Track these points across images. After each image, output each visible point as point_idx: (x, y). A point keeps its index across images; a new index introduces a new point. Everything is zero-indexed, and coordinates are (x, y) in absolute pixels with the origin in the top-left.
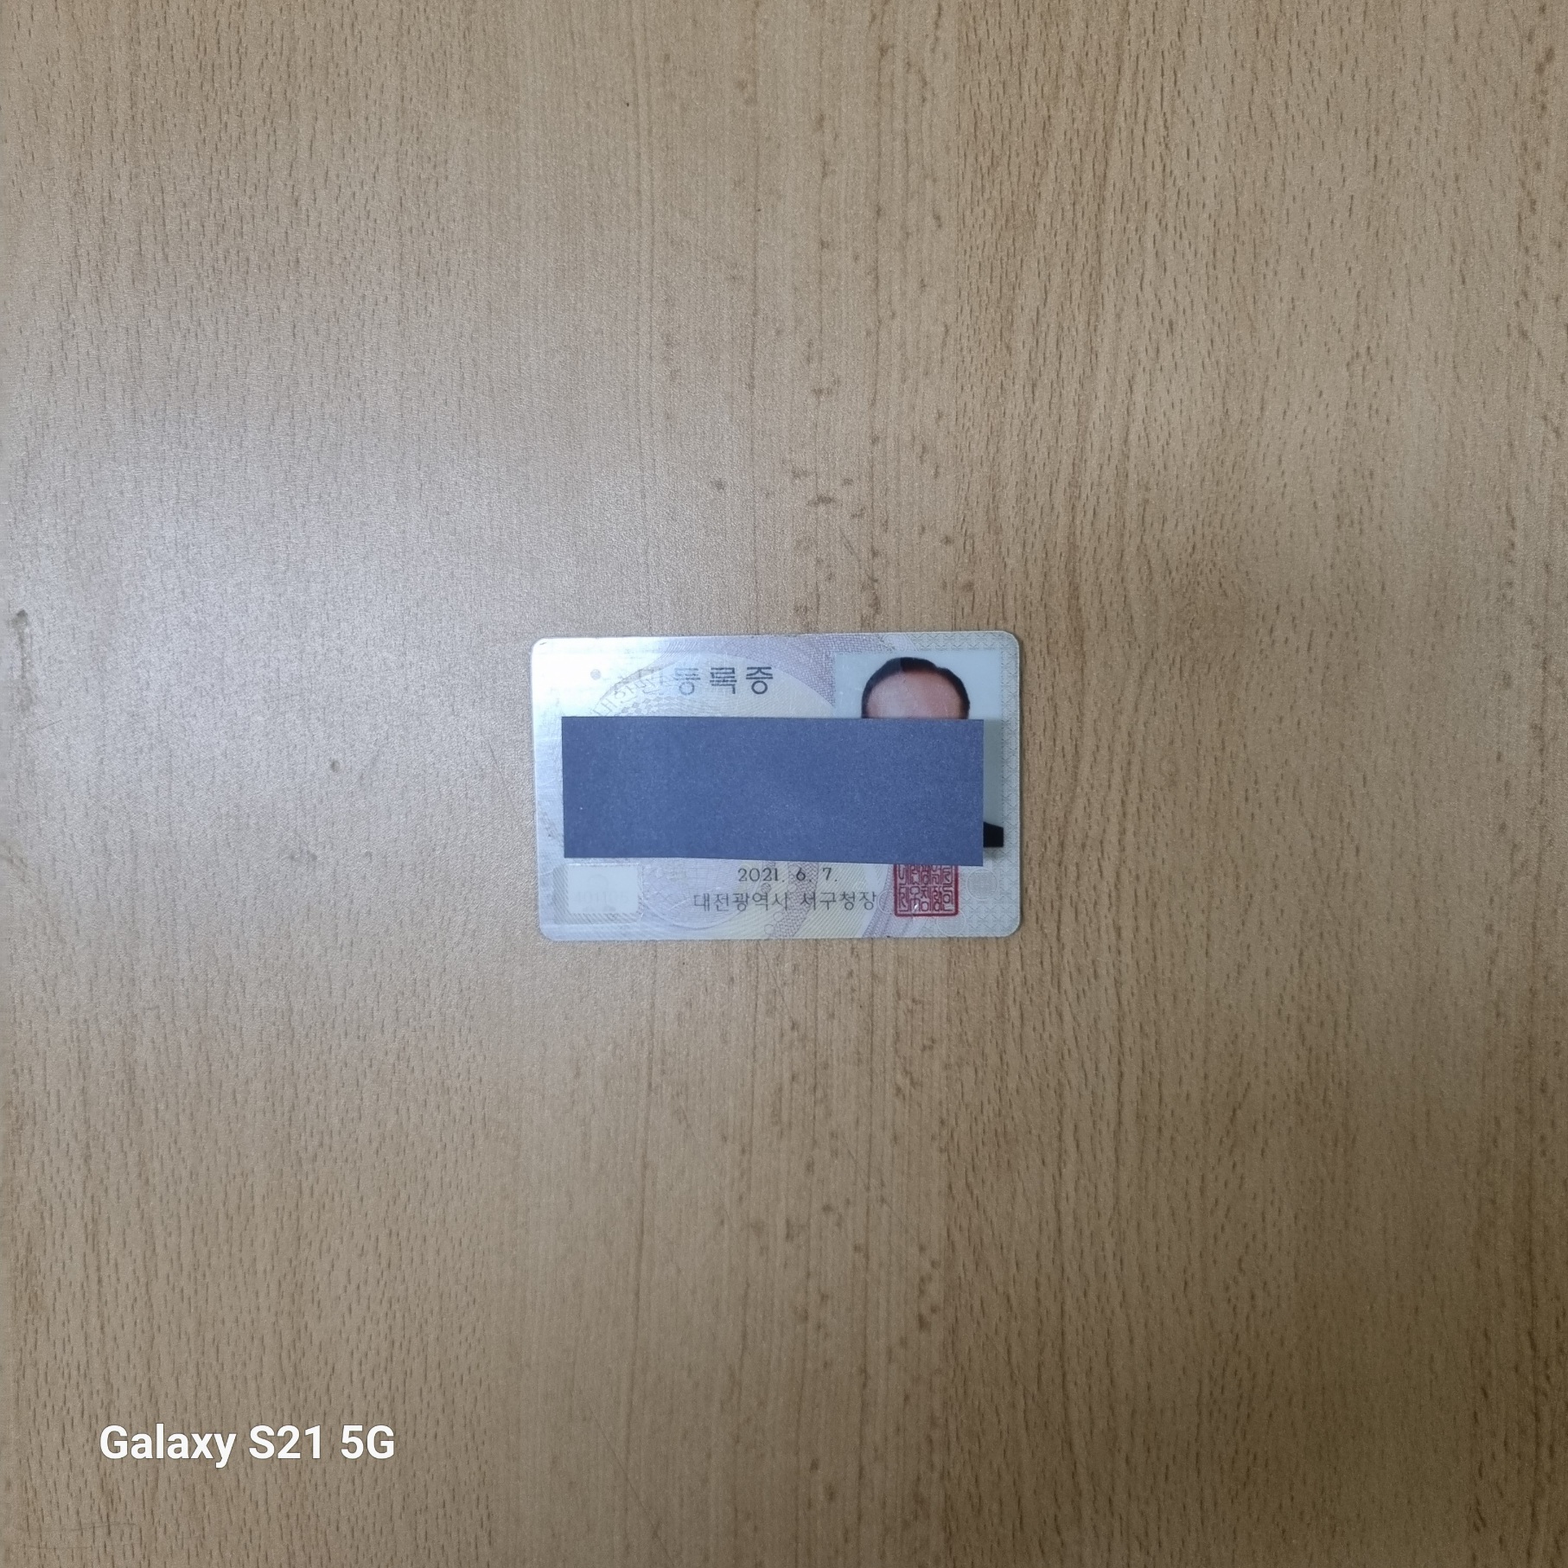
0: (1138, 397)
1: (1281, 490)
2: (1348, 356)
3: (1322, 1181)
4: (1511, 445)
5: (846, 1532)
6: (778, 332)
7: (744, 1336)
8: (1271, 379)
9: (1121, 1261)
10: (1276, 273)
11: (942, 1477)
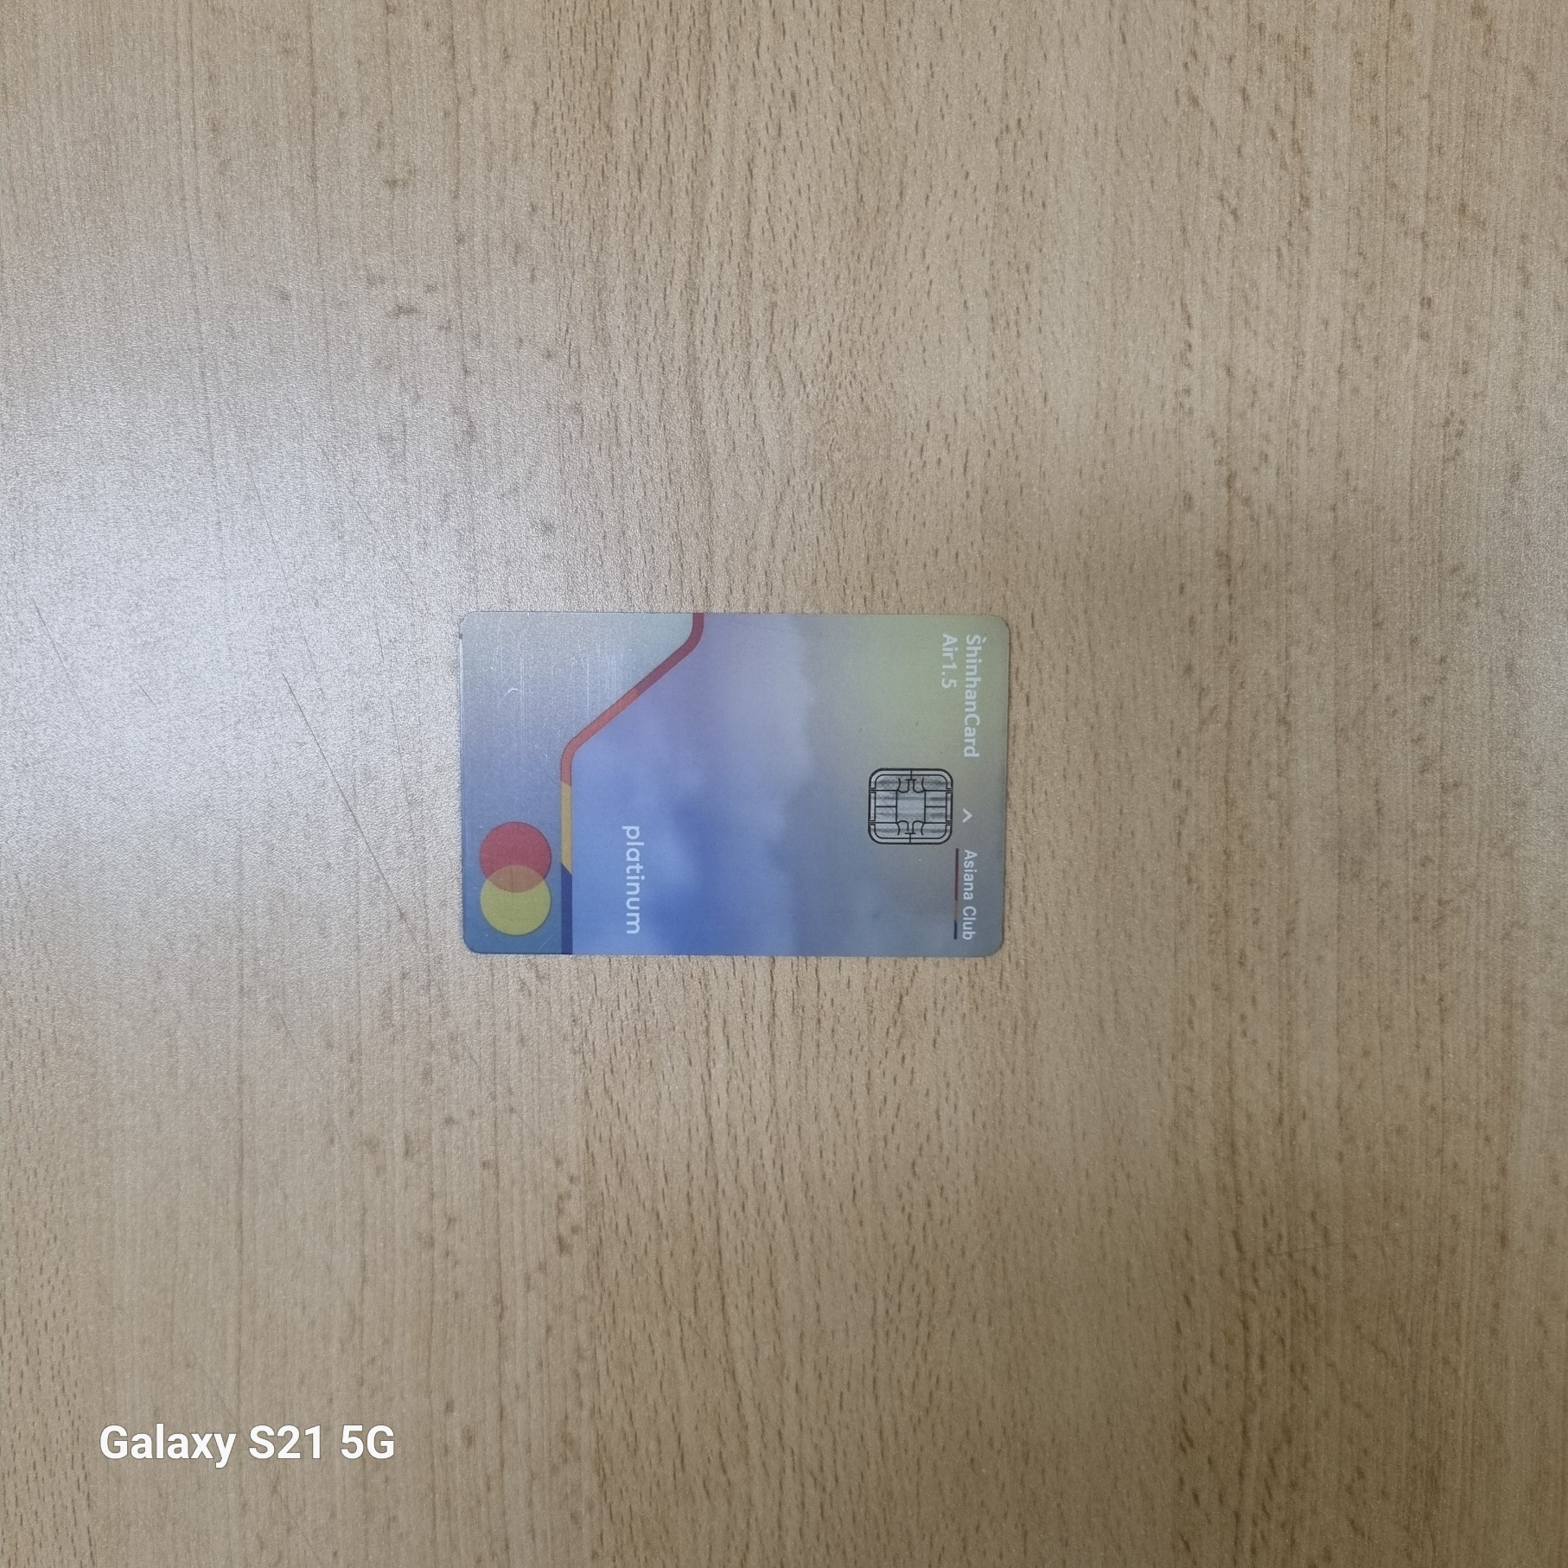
0: (760, 183)
1: (927, 289)
2: (996, 130)
3: (1001, 1073)
4: (1184, 230)
5: (488, 1478)
6: (342, 114)
7: (364, 1267)
8: (910, 159)
9: (782, 1168)
10: (910, 34)
11: (592, 1414)
